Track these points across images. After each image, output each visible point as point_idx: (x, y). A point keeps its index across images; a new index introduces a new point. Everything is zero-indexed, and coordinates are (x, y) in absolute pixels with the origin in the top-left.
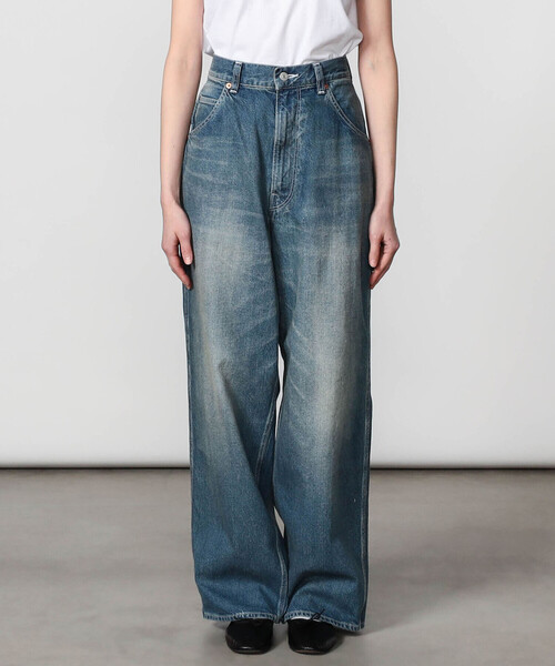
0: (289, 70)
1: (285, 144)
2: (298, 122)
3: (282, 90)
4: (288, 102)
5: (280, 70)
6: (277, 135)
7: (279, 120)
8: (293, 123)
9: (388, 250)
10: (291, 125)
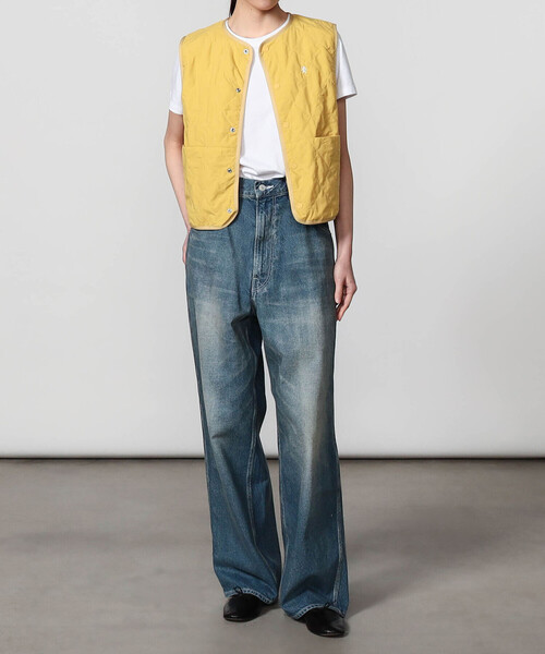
0: (266, 183)
1: (263, 239)
2: (274, 222)
3: (261, 198)
4: (266, 206)
5: (258, 183)
6: (257, 233)
7: (259, 221)
8: (270, 223)
9: (349, 291)
10: (268, 225)
